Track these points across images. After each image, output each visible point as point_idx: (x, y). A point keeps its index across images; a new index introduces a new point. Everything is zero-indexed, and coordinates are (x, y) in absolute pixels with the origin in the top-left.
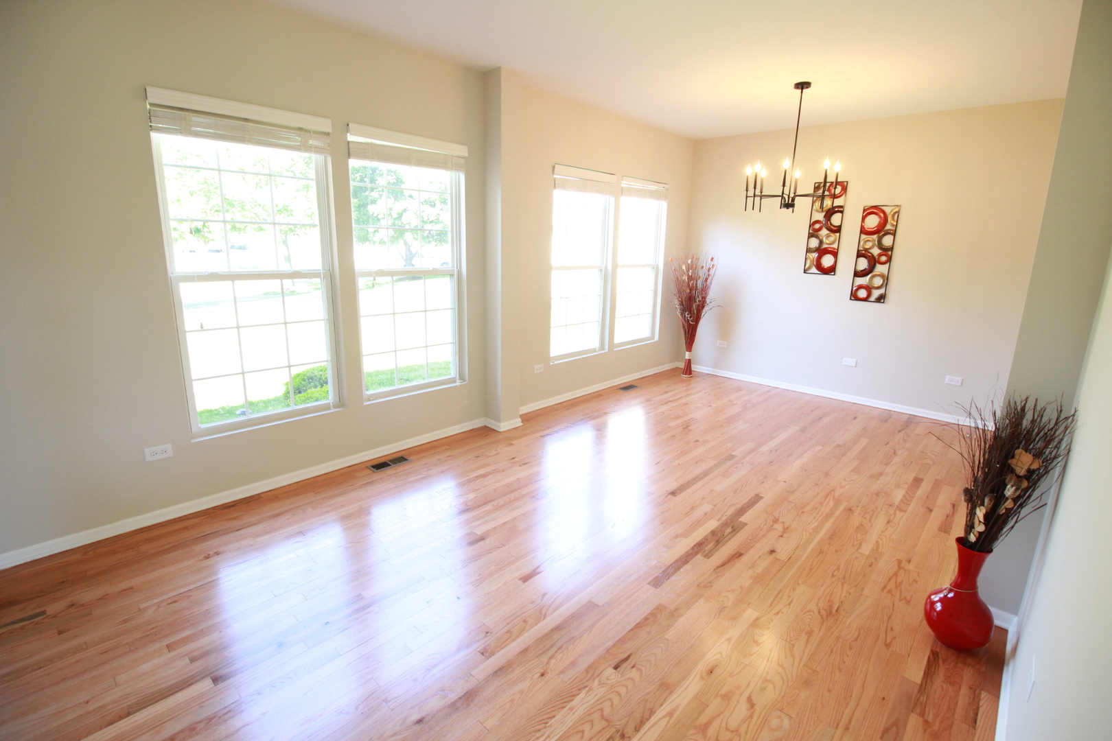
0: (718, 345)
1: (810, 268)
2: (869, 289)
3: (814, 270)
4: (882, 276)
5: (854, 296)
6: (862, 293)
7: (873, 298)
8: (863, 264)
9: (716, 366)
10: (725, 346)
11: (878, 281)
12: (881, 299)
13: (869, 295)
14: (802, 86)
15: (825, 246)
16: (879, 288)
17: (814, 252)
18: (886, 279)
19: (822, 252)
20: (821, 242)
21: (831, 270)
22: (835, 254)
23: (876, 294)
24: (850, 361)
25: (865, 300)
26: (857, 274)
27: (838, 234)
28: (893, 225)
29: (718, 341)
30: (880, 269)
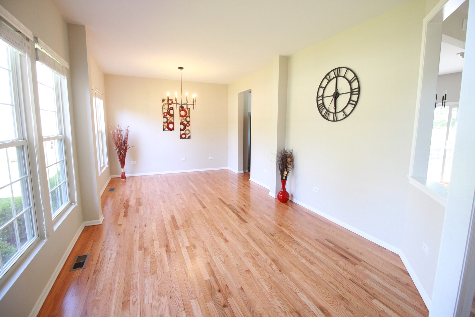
0: (132, 163)
1: (165, 129)
2: (185, 134)
3: (167, 129)
4: (188, 130)
5: (181, 137)
6: (184, 136)
7: (187, 137)
8: (182, 127)
9: (132, 173)
10: (135, 163)
11: (187, 132)
12: (189, 137)
13: (186, 136)
14: (181, 68)
15: (169, 121)
16: (188, 134)
17: (166, 123)
18: (189, 131)
19: (168, 123)
20: (168, 120)
21: (172, 129)
22: (173, 123)
23: (188, 136)
24: (184, 159)
25: (185, 138)
26: (181, 130)
27: (173, 117)
28: (189, 114)
29: (132, 162)
30: (187, 128)
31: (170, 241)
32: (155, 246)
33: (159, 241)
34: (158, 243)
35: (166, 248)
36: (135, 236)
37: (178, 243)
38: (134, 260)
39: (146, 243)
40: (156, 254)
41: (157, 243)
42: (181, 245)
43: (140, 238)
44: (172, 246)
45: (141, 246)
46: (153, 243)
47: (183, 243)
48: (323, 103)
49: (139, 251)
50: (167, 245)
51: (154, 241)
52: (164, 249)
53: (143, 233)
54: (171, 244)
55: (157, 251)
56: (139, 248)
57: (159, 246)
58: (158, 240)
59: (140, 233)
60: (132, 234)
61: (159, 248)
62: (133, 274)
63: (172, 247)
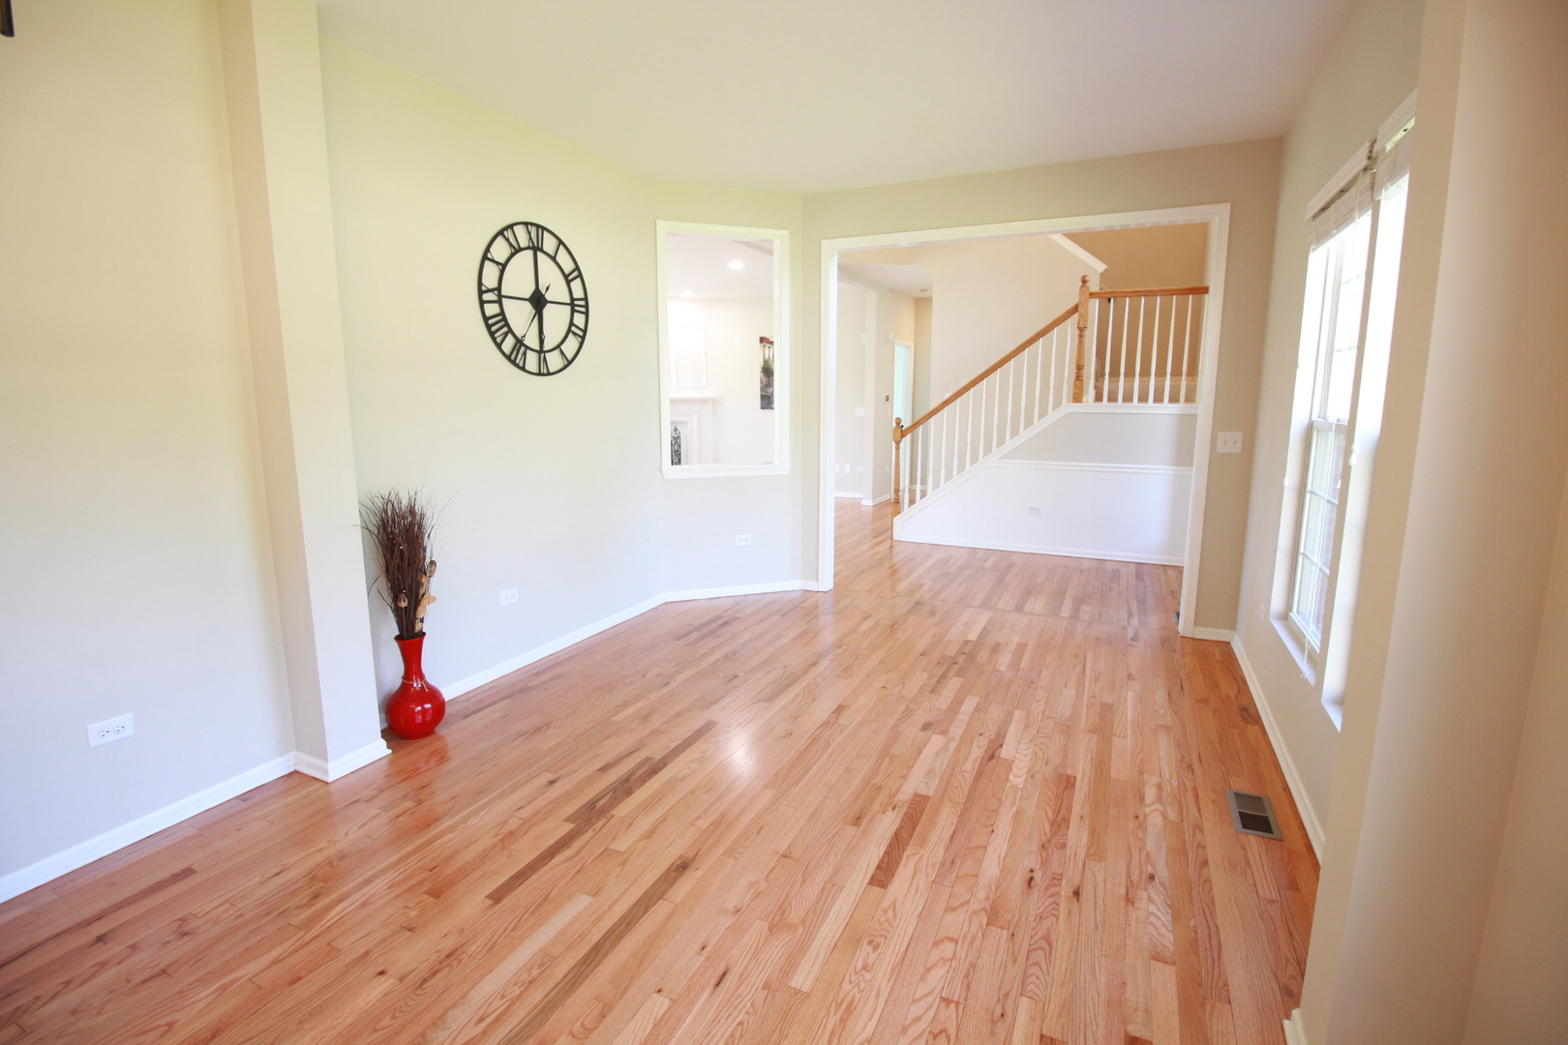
31: (973, 768)
32: (1026, 770)
33: (1007, 780)
34: (1011, 777)
35: (996, 754)
36: (1084, 839)
37: (958, 750)
38: (1089, 758)
39: (1049, 793)
40: (1030, 750)
41: (1017, 776)
42: (953, 746)
43: (1067, 821)
44: (977, 752)
45: (1066, 787)
46: (1026, 781)
47: (945, 748)
48: (502, 313)
49: (1075, 777)
50: (989, 760)
51: (1021, 786)
52: (1005, 753)
53: (1049, 841)
54: (976, 759)
55: (1026, 756)
56: (1074, 785)
57: (1014, 768)
58: (1008, 784)
59: (1064, 846)
60: (1092, 852)
61: (1016, 761)
62: (1094, 732)
63: (980, 747)
